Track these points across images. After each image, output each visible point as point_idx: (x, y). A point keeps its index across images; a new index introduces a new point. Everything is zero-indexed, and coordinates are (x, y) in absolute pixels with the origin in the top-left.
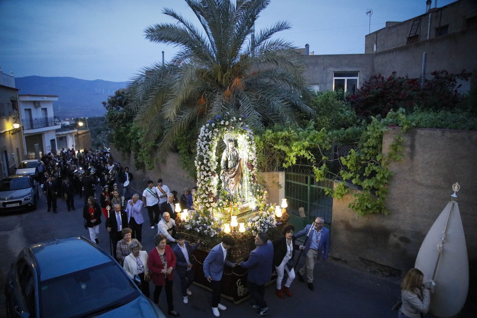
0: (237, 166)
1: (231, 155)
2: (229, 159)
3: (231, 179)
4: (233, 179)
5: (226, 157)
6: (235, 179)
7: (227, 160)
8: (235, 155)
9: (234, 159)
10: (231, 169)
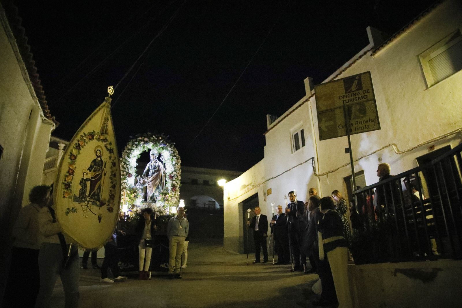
0: (156, 174)
1: (152, 165)
2: (150, 168)
3: (149, 183)
4: (151, 183)
5: (149, 167)
6: (152, 184)
7: (149, 168)
8: (156, 166)
9: (154, 168)
10: (150, 175)
